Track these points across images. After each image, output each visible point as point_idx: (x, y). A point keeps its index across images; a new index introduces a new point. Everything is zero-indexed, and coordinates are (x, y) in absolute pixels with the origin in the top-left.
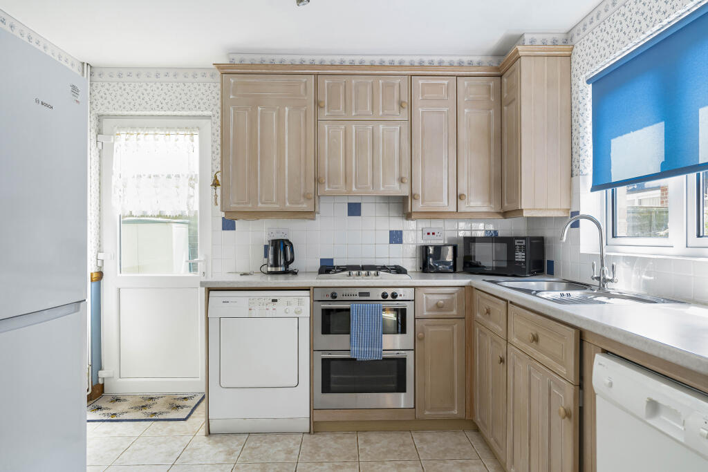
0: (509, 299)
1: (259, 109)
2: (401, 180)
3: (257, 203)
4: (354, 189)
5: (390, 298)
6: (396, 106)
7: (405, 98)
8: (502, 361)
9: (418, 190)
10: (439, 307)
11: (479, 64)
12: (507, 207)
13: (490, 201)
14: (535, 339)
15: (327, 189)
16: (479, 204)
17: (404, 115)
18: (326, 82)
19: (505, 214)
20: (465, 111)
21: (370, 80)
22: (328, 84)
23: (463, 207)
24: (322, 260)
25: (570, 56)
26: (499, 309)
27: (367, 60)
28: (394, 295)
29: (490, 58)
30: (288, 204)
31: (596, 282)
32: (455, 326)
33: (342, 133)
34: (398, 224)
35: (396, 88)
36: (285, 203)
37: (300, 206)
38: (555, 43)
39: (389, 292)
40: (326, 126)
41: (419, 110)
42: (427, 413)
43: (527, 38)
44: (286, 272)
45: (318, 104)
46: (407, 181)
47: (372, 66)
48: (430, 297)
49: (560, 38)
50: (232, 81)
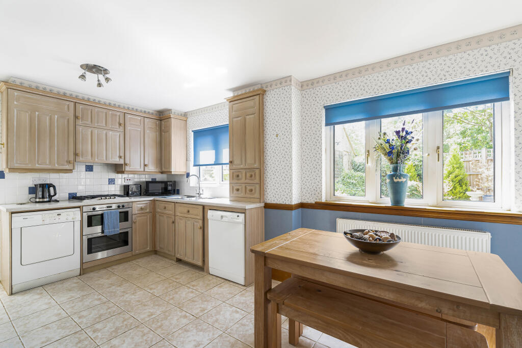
0: (175, 201)
1: (37, 113)
2: (120, 157)
3: (35, 164)
4: (96, 160)
5: (121, 207)
6: (118, 125)
7: (122, 122)
8: (173, 222)
9: (127, 162)
10: (142, 209)
11: (152, 114)
12: (164, 170)
13: (157, 168)
14: (188, 211)
15: (81, 159)
16: (153, 168)
17: (122, 129)
18: (81, 107)
19: (162, 173)
20: (147, 131)
21: (105, 111)
22: (82, 108)
23: (147, 169)
24: (69, 194)
25: (186, 121)
26: (171, 206)
27: (102, 101)
28: (123, 206)
29: (156, 112)
30: (56, 165)
31: (197, 195)
32: (148, 216)
33: (89, 133)
34: (113, 175)
35: (118, 117)
36: (55, 165)
37: (65, 167)
38: (181, 115)
39: (121, 205)
40: (81, 129)
41: (128, 128)
42: (137, 252)
43: (173, 111)
44: (49, 201)
45: (76, 117)
46: (123, 158)
47: (105, 104)
48: (139, 205)
49: (183, 114)
50: (16, 94)
